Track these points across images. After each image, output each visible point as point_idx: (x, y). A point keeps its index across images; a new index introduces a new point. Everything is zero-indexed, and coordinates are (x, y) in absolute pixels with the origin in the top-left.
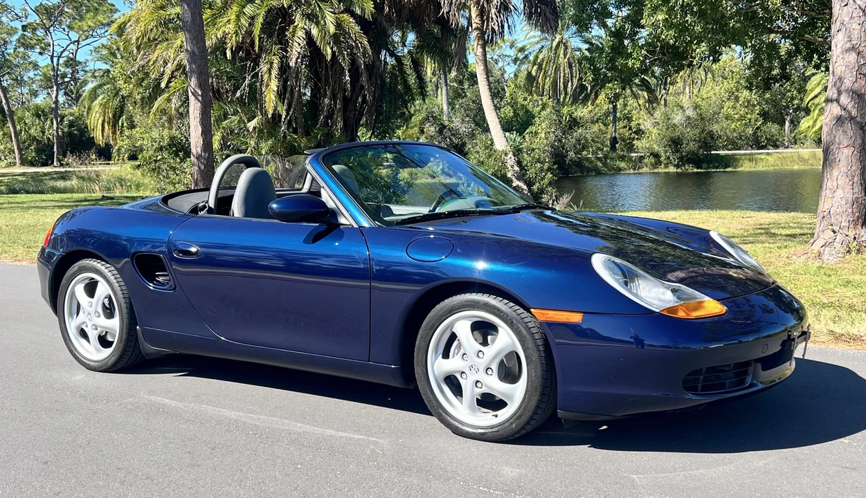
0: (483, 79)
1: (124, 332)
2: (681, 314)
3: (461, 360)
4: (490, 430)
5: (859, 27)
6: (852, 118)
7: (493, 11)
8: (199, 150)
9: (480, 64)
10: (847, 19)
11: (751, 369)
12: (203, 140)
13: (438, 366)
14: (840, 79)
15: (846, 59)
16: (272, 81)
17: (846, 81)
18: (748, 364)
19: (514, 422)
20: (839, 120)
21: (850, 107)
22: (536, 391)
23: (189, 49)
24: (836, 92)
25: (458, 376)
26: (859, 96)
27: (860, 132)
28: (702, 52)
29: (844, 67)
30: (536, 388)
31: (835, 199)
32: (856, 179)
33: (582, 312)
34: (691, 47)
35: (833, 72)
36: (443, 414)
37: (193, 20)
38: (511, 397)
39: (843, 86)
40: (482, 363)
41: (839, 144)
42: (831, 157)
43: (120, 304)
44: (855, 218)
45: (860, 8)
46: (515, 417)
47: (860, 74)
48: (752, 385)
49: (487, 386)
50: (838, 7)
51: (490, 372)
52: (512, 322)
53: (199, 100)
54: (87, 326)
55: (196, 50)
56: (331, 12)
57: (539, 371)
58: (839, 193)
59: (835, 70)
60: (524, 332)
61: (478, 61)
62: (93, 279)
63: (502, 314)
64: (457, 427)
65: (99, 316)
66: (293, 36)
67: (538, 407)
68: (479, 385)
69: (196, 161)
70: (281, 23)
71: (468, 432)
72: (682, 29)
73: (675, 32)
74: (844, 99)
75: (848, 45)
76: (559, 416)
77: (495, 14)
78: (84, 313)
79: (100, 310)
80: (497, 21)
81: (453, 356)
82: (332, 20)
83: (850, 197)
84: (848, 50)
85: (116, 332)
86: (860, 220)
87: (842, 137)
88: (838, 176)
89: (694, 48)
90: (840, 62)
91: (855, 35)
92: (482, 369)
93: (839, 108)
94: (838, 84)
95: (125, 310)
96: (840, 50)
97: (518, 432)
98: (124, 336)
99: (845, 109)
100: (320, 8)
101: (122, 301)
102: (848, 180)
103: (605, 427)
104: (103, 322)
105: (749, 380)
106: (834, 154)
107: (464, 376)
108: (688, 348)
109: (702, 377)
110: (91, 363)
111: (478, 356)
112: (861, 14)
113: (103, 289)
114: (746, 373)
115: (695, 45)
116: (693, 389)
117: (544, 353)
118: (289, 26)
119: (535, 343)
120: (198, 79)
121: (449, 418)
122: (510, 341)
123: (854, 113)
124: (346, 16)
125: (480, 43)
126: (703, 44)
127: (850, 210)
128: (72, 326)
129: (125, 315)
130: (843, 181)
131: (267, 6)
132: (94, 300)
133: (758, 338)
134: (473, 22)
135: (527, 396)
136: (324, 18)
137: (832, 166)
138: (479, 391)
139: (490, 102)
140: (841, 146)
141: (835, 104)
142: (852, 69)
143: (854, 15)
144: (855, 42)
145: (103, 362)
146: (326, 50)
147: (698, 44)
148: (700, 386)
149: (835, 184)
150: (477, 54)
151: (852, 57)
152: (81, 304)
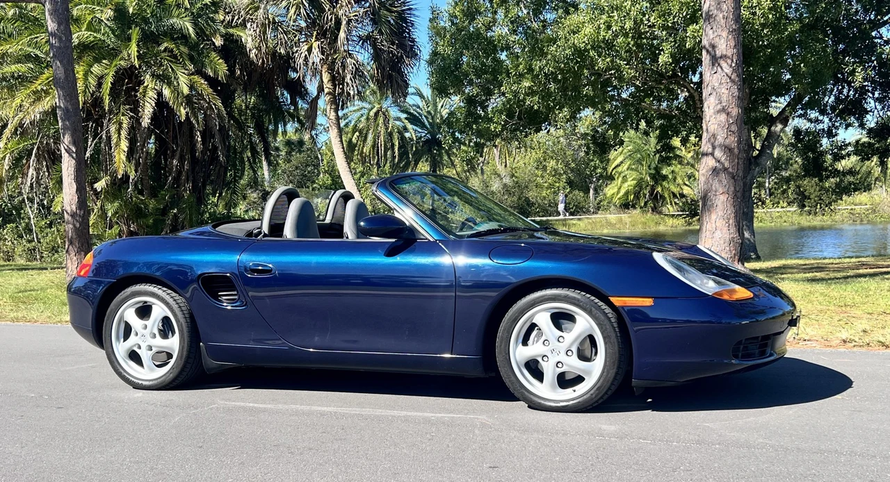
0: (337, 142)
1: (185, 349)
2: (726, 297)
3: (542, 345)
4: (571, 402)
5: (727, 92)
6: (726, 169)
7: (349, 76)
8: (74, 207)
9: (334, 127)
10: (717, 84)
11: (769, 342)
12: (78, 198)
13: (519, 354)
14: (714, 135)
15: (718, 119)
16: (122, 141)
17: (718, 137)
18: (767, 337)
19: (594, 393)
20: (715, 171)
21: (723, 159)
22: (614, 365)
23: (62, 105)
24: (710, 146)
25: (540, 359)
26: (730, 150)
27: (733, 181)
28: (565, 116)
29: (716, 125)
30: (614, 362)
31: (714, 240)
32: (731, 221)
33: (652, 298)
34: (554, 113)
35: (707, 129)
36: (526, 393)
37: (67, 77)
38: (589, 373)
39: (717, 142)
40: (563, 346)
41: (716, 192)
42: (709, 203)
43: (181, 324)
44: (733, 255)
45: (727, 75)
46: (595, 389)
47: (730, 131)
48: (771, 355)
49: (567, 365)
50: (709, 74)
51: (570, 353)
52: (591, 310)
53: (73, 157)
54: (140, 347)
55: (70, 107)
56: (184, 73)
57: (616, 348)
58: (718, 234)
59: (709, 128)
60: (602, 317)
61: (331, 124)
62: (146, 302)
63: (581, 304)
64: (540, 403)
65: (154, 336)
66: (144, 96)
67: (615, 378)
68: (560, 365)
69: (70, 218)
70: (127, 83)
71: (550, 406)
72: (546, 95)
73: (539, 98)
74: (718, 153)
75: (719, 107)
76: (633, 384)
77: (351, 79)
78: (137, 334)
79: (156, 332)
80: (353, 86)
81: (533, 344)
82: (185, 81)
83: (727, 237)
84: (719, 112)
85: (174, 352)
86: (737, 257)
87: (717, 185)
88: (716, 219)
89: (557, 112)
90: (713, 120)
91: (724, 98)
92: (563, 352)
93: (714, 160)
94: (712, 140)
95: (185, 329)
96: (712, 111)
97: (597, 402)
98: (185, 353)
99: (719, 162)
100: (172, 69)
101: (182, 320)
102: (724, 222)
103: (650, 400)
104: (159, 342)
105: (769, 351)
106: (712, 200)
107: (545, 359)
108: (729, 323)
109: (742, 347)
110: (144, 383)
111: (559, 341)
112: (728, 81)
113: (159, 311)
114: (766, 345)
115: (557, 110)
116: (736, 357)
117: (620, 333)
118: (139, 87)
119: (612, 326)
120: (72, 136)
121: (532, 397)
122: (588, 325)
123: (727, 165)
124: (196, 77)
125: (333, 107)
126: (565, 109)
127: (728, 249)
128: (121, 348)
129: (186, 334)
130: (721, 223)
131: (116, 65)
132: (149, 323)
133: (767, 319)
134: (325, 86)
135: (605, 370)
136: (176, 79)
137: (710, 211)
138: (560, 370)
139: (345, 164)
140: (718, 193)
141: (710, 157)
142: (723, 127)
143: (723, 81)
144: (724, 104)
145: (159, 380)
146: (180, 111)
147: (561, 109)
148: (740, 354)
149: (714, 226)
150: (330, 118)
151: (723, 117)
152: (134, 327)
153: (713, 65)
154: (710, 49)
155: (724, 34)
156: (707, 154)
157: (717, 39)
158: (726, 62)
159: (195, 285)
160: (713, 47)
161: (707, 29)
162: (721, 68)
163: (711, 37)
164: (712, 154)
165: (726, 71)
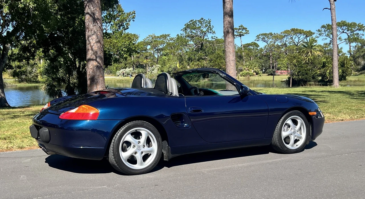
3: (290, 131)
5: (100, 34)
6: (101, 67)
10: (96, 30)
14: (96, 52)
15: (97, 45)
24: (94, 56)
26: (102, 58)
29: (97, 48)
33: (316, 112)
38: (301, 138)
39: (97, 55)
47: (101, 51)
49: (297, 137)
50: (92, 26)
59: (93, 49)
62: (136, 130)
68: (295, 137)
74: (98, 60)
75: (97, 40)
78: (134, 147)
79: (145, 144)
81: (287, 131)
84: (97, 42)
87: (98, 74)
90: (95, 46)
91: (99, 36)
92: (296, 132)
93: (96, 63)
96: (94, 42)
99: (99, 63)
104: (147, 149)
106: (97, 80)
107: (291, 135)
110: (137, 171)
111: (295, 129)
112: (100, 29)
122: (302, 122)
123: (101, 65)
132: (141, 140)
137: (96, 84)
138: (295, 139)
140: (99, 77)
143: (98, 29)
144: (99, 39)
151: (99, 45)
152: (133, 143)
153: (94, 22)
154: (92, 15)
155: (98, 9)
156: (93, 60)
157: (95, 11)
158: (99, 21)
159: (170, 119)
160: (94, 14)
161: (90, 6)
162: (97, 23)
163: (93, 10)
164: (96, 60)
165: (99, 25)
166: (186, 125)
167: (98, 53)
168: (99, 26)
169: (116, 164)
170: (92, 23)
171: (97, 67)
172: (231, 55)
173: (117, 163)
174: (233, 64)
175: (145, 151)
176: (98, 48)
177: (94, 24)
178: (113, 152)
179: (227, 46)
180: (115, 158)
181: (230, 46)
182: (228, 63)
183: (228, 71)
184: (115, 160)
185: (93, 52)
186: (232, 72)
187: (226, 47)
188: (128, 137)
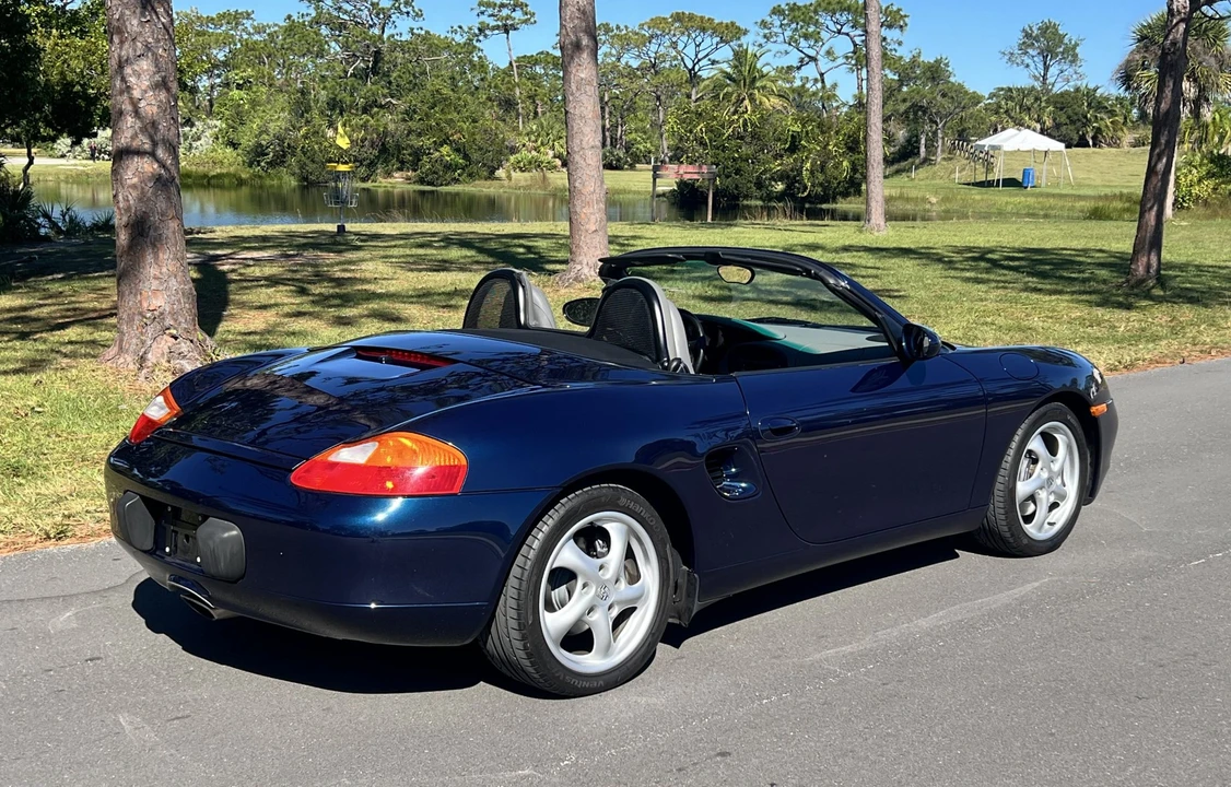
5: (166, 55)
6: (173, 179)
10: (151, 40)
14: (154, 124)
15: (158, 97)
20: (159, 182)
21: (169, 163)
24: (148, 141)
25: (1037, 493)
29: (155, 108)
31: (168, 292)
39: (157, 134)
41: (162, 215)
42: (153, 233)
45: (164, 27)
50: (135, 22)
62: (591, 523)
74: (162, 153)
75: (157, 78)
84: (157, 85)
87: (164, 205)
88: (168, 259)
90: (149, 99)
91: (163, 64)
93: (156, 164)
94: (148, 130)
96: (146, 82)
99: (164, 166)
102: (179, 265)
106: (156, 229)
107: (1042, 491)
112: (168, 37)
123: (174, 172)
127: (188, 306)
130: (175, 266)
137: (155, 246)
140: (166, 218)
141: (149, 159)
142: (165, 111)
143: (159, 37)
144: (163, 74)
149: (164, 270)
151: (163, 95)
152: (585, 575)
153: (144, 7)
156: (139, 153)
158: (162, 5)
162: (156, 12)
164: (153, 154)
165: (163, 20)
166: (743, 485)
167: (160, 127)
168: (163, 24)
169: (527, 663)
170: (138, 11)
171: (158, 179)
172: (587, 130)
173: (529, 656)
174: (595, 159)
175: (619, 603)
176: (159, 107)
177: (143, 15)
178: (519, 615)
179: (572, 94)
180: (523, 638)
181: (584, 98)
182: (577, 158)
183: (577, 185)
184: (525, 646)
185: (139, 124)
186: (592, 189)
187: (571, 98)
188: (567, 554)
